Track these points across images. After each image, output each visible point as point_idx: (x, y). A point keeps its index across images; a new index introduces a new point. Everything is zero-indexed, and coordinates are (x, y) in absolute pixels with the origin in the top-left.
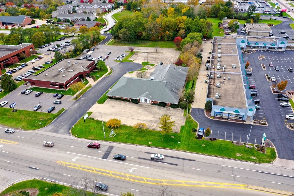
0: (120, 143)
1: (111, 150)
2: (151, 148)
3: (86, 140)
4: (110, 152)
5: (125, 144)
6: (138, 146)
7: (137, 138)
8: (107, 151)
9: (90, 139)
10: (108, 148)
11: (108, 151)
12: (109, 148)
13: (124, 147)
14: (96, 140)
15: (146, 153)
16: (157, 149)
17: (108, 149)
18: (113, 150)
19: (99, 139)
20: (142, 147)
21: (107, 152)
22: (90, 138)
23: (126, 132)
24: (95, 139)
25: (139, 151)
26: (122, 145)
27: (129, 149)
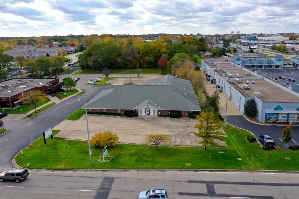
0: (125, 171)
1: (111, 186)
2: (193, 172)
3: (50, 172)
4: (109, 189)
5: (138, 170)
6: (166, 172)
7: (157, 159)
8: (102, 188)
9: (58, 170)
10: (102, 181)
11: (104, 186)
12: (104, 181)
13: (138, 177)
14: (72, 169)
15: (189, 182)
16: (208, 172)
17: (103, 184)
18: (114, 185)
19: (78, 167)
20: (175, 172)
21: (102, 191)
22: (57, 167)
23: (132, 152)
24: (70, 168)
25: (174, 181)
26: (132, 173)
27: (149, 179)
